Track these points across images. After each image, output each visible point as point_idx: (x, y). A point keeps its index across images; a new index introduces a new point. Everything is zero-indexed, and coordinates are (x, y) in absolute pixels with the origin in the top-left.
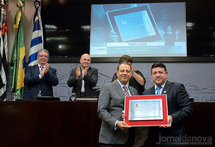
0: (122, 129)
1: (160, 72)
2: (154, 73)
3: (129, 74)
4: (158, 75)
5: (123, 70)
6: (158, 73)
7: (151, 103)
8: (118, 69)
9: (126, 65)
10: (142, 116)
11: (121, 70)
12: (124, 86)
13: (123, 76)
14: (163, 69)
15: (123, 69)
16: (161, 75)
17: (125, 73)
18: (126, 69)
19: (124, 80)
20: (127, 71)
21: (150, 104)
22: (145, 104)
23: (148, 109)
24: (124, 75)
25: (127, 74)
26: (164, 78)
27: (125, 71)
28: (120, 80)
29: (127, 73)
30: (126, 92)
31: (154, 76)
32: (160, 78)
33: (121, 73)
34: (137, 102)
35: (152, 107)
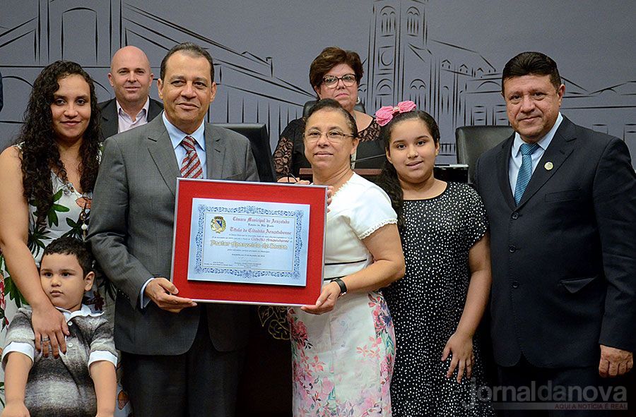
0: (159, 305)
1: (535, 93)
2: (512, 98)
3: (202, 93)
4: (527, 103)
5: (182, 78)
6: (526, 98)
7: (271, 219)
8: (162, 70)
9: (193, 57)
10: (235, 267)
11: (174, 77)
12: (182, 137)
13: (182, 100)
14: (547, 79)
15: (180, 74)
16: (537, 102)
17: (188, 89)
18: (190, 74)
19: (183, 115)
20: (197, 82)
21: (266, 223)
22: (250, 219)
23: (258, 242)
24: (182, 96)
25: (195, 94)
26: (549, 112)
27: (189, 83)
28: (172, 115)
29: (197, 91)
30: (189, 163)
31: (513, 107)
32: (533, 114)
33: (174, 91)
34: (221, 209)
35: (273, 235)
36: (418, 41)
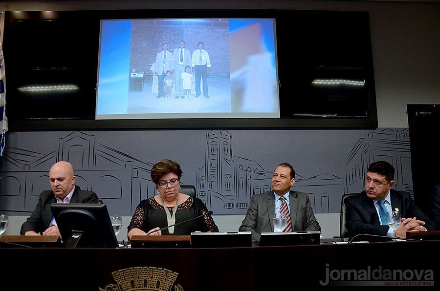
36: (228, 157)
